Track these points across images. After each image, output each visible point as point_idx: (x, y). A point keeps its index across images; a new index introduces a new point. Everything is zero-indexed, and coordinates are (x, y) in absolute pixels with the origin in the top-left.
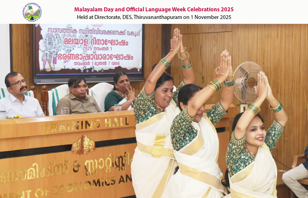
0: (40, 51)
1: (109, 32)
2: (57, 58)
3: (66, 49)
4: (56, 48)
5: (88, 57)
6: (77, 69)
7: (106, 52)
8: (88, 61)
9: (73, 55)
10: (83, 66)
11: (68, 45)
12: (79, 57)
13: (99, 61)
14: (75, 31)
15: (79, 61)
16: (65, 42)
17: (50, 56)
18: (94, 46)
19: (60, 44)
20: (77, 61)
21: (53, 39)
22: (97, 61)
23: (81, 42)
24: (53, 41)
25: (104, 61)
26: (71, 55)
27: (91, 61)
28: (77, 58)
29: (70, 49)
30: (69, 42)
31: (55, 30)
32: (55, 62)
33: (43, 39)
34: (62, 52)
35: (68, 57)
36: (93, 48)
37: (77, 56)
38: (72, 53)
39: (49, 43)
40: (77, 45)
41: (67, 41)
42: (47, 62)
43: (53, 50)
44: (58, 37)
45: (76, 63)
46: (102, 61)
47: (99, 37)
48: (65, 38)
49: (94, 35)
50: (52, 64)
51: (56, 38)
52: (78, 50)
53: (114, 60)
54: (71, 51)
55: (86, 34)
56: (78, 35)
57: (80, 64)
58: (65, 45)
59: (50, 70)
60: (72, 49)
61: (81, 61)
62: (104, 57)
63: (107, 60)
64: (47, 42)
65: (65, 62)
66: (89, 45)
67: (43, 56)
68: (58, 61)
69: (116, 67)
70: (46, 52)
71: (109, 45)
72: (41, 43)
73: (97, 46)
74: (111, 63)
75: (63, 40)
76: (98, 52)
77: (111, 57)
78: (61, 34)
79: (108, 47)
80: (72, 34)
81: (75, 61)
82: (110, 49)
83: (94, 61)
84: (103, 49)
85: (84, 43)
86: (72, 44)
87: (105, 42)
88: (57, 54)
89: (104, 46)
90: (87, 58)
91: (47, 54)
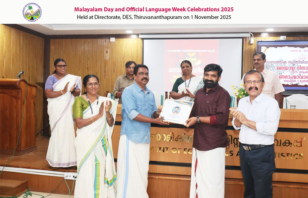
3: (278, 72)
5: (295, 77)
6: (286, 84)
8: (294, 79)
9: (283, 76)
10: (290, 83)
11: (280, 70)
12: (288, 77)
13: (303, 79)
14: (285, 62)
15: (288, 79)
16: (278, 68)
18: (300, 70)
19: (274, 70)
20: (286, 79)
21: (269, 67)
22: (301, 80)
23: (290, 68)
26: (281, 76)
27: (296, 80)
28: (286, 78)
29: (281, 73)
30: (280, 68)
31: (271, 62)
36: (298, 72)
37: (286, 77)
38: (282, 75)
40: (286, 70)
41: (279, 68)
44: (272, 66)
45: (285, 81)
46: (306, 79)
47: (303, 65)
48: (278, 66)
49: (300, 64)
51: (271, 66)
52: (287, 73)
54: (281, 74)
55: (294, 64)
56: (287, 65)
58: (277, 70)
60: (282, 73)
61: (289, 80)
66: (296, 70)
73: (302, 71)
75: (276, 67)
76: (302, 74)
78: (274, 64)
80: (283, 64)
81: (285, 79)
83: (299, 79)
84: (307, 72)
86: (283, 69)
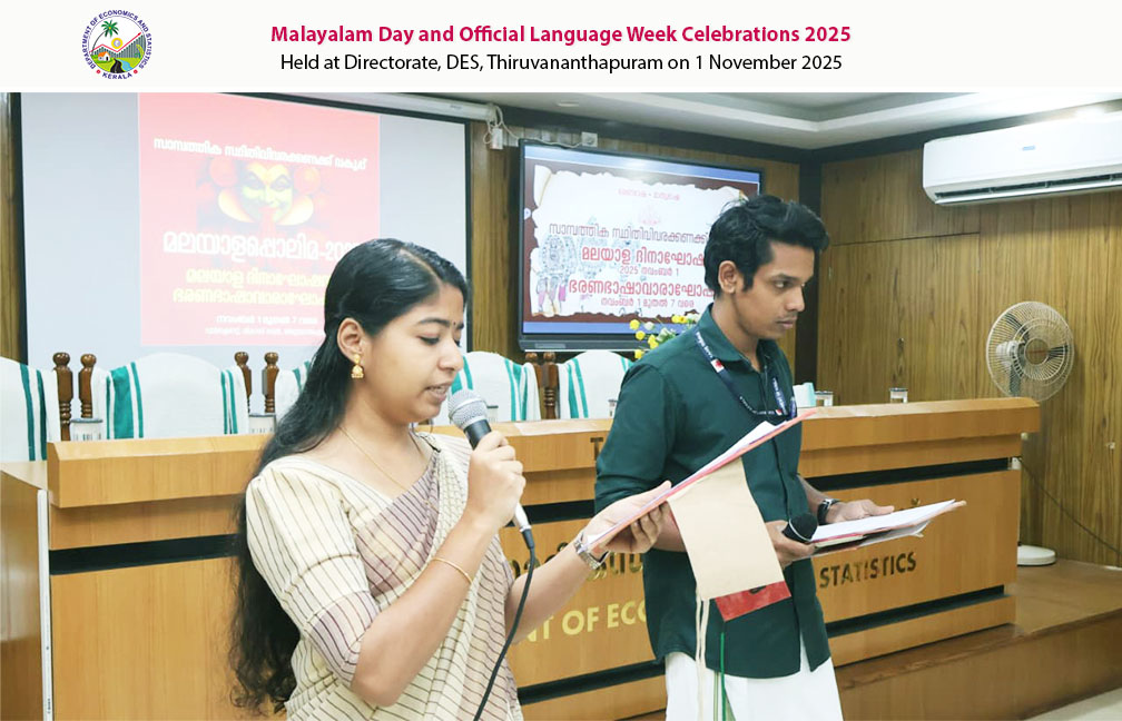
0: (532, 273)
1: (674, 237)
2: (568, 288)
3: (586, 270)
5: (631, 288)
6: (607, 313)
7: (667, 280)
8: (630, 296)
9: (599, 282)
10: (619, 307)
11: (590, 261)
12: (612, 287)
13: (652, 297)
14: (605, 231)
15: (612, 295)
16: (584, 254)
17: (552, 284)
18: (643, 264)
19: (573, 260)
20: (607, 296)
21: (559, 247)
22: (648, 297)
23: (616, 255)
24: (560, 253)
25: (663, 297)
26: (595, 282)
27: (635, 297)
28: (608, 291)
29: (594, 270)
30: (592, 255)
31: (563, 229)
32: (562, 297)
34: (577, 276)
35: (589, 287)
36: (640, 270)
37: (606, 287)
38: (597, 278)
39: (552, 257)
40: (608, 262)
41: (588, 254)
42: (547, 297)
43: (559, 271)
45: (605, 302)
46: (659, 297)
47: (653, 246)
48: (584, 246)
49: (643, 243)
50: (556, 301)
52: (609, 273)
53: (684, 296)
54: (595, 274)
55: (627, 240)
56: (610, 242)
57: (614, 303)
59: (552, 315)
60: (597, 271)
61: (616, 297)
62: (663, 289)
63: (668, 297)
64: (548, 254)
65: (583, 297)
66: (633, 263)
67: (539, 283)
68: (569, 295)
69: (686, 312)
70: (545, 275)
71: (673, 264)
72: (535, 255)
73: (648, 265)
74: (676, 302)
75: (579, 250)
76: (651, 279)
77: (676, 289)
78: (575, 238)
79: (670, 269)
80: (597, 238)
81: (603, 295)
82: (674, 272)
83: (643, 297)
84: (660, 272)
85: (622, 259)
86: (598, 259)
87: (666, 257)
88: (566, 281)
89: (664, 265)
90: (627, 291)
91: (546, 278)
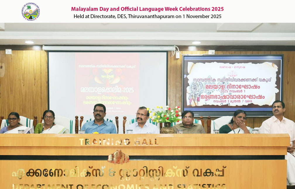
0: (187, 94)
1: (243, 80)
2: (200, 98)
3: (207, 92)
4: (199, 92)
5: (225, 97)
6: (216, 105)
7: (240, 94)
8: (225, 100)
9: (212, 96)
10: (220, 103)
11: (209, 89)
12: (218, 97)
13: (234, 99)
14: (214, 80)
15: (218, 99)
16: (206, 87)
17: (194, 97)
18: (230, 89)
19: (202, 89)
20: (216, 100)
21: (197, 85)
22: (232, 100)
23: (219, 87)
24: (197, 87)
25: (239, 99)
26: (211, 96)
27: (227, 100)
28: (216, 98)
29: (210, 92)
30: (209, 87)
31: (198, 80)
32: (198, 100)
33: (189, 86)
34: (204, 94)
35: (208, 97)
36: (229, 91)
37: (216, 97)
38: (211, 94)
39: (194, 89)
40: (216, 89)
41: (208, 87)
42: (193, 100)
43: (197, 93)
44: (201, 84)
45: (214, 101)
46: (237, 99)
47: (233, 83)
48: (206, 85)
49: (230, 82)
50: (196, 101)
51: (199, 85)
52: (216, 92)
53: (248, 99)
54: (211, 93)
55: (223, 82)
56: (216, 83)
57: (218, 102)
58: (206, 89)
59: (195, 106)
60: (212, 92)
61: (219, 100)
62: (239, 97)
63: (240, 99)
64: (193, 88)
65: (206, 100)
66: (226, 89)
67: (190, 97)
68: (201, 100)
69: (249, 104)
70: (192, 94)
71: (243, 89)
72: (188, 88)
73: (232, 89)
74: (244, 101)
75: (205, 86)
76: (233, 94)
77: (244, 97)
78: (203, 83)
79: (242, 90)
80: (211, 82)
81: (214, 99)
82: (243, 91)
83: (230, 99)
84: (237, 91)
85: (221, 88)
86: (212, 88)
87: (240, 87)
88: (200, 95)
89: (239, 89)
90: (224, 98)
91: (192, 95)
